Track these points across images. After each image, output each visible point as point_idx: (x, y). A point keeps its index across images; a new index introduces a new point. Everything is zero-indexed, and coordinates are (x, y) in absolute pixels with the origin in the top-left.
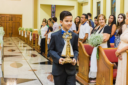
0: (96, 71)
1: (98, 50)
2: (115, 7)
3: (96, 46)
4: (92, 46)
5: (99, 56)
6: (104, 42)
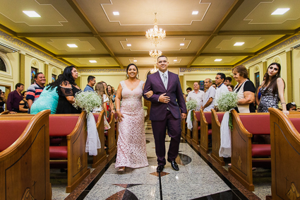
0: (229, 146)
1: (231, 116)
3: (228, 110)
5: (232, 124)
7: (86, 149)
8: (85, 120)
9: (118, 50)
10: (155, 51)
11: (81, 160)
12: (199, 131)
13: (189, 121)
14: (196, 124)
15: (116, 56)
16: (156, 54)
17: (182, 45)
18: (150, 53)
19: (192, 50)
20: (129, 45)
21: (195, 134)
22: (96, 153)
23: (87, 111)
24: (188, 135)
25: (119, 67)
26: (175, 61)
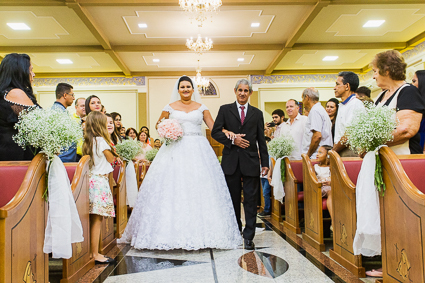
1: (381, 160)
3: (372, 148)
5: (384, 179)
7: (46, 244)
8: (44, 176)
9: (120, 37)
10: (199, 38)
11: (34, 269)
12: (301, 203)
13: (276, 182)
14: (292, 186)
15: (116, 48)
16: (201, 44)
17: (255, 25)
18: (189, 43)
19: (277, 36)
20: (142, 26)
21: (291, 211)
22: (68, 254)
23: (49, 154)
24: (276, 214)
25: (122, 73)
26: (241, 60)
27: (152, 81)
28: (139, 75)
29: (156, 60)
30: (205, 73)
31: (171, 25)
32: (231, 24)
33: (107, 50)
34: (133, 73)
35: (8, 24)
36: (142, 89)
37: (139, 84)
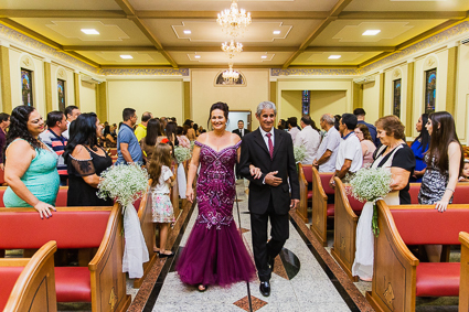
0: (371, 262)
1: (377, 210)
2: (434, 89)
3: (371, 200)
4: (361, 199)
5: (378, 225)
6: (393, 191)
8: (121, 218)
9: (169, 40)
10: (232, 44)
15: (166, 48)
16: (233, 48)
17: (277, 32)
18: (223, 47)
19: (293, 41)
20: (187, 32)
25: (170, 66)
26: (264, 57)
27: (194, 73)
28: (185, 68)
29: (198, 57)
30: (236, 66)
31: (209, 32)
32: (257, 33)
33: (159, 50)
34: (179, 66)
35: (83, 30)
36: (187, 79)
37: (184, 75)
